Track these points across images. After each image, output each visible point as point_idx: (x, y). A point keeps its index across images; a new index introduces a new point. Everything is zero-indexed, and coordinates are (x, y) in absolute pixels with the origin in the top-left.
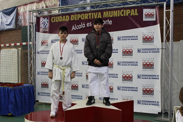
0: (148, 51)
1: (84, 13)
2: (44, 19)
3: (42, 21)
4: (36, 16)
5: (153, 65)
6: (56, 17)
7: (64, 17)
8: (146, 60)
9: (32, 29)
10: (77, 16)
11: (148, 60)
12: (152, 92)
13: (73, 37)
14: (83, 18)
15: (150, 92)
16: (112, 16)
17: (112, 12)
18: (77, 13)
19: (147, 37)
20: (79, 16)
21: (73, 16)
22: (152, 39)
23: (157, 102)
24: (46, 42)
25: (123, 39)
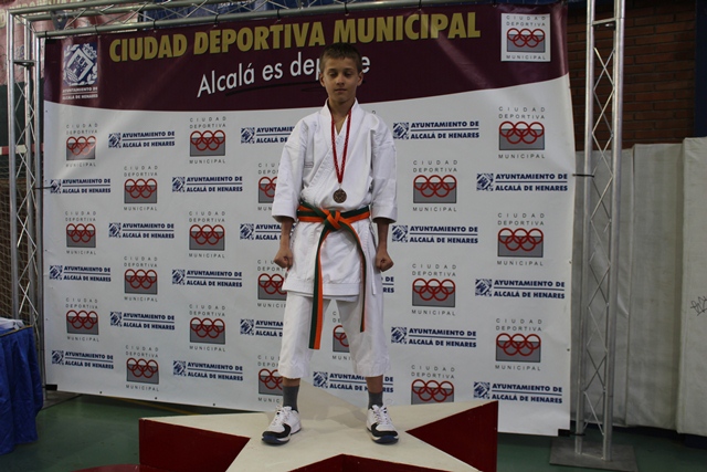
0: (522, 185)
1: (252, 23)
2: (81, 48)
3: (69, 58)
4: (46, 36)
5: (542, 240)
6: (132, 41)
7: (165, 39)
8: (514, 220)
9: (27, 88)
10: (220, 37)
11: (520, 219)
12: (532, 349)
13: (202, 123)
14: (245, 43)
15: (525, 350)
16: (369, 39)
17: (371, 21)
18: (222, 25)
19: (518, 127)
20: (230, 37)
21: (204, 35)
22: (536, 136)
23: (555, 389)
24: (87, 144)
25: (419, 133)
